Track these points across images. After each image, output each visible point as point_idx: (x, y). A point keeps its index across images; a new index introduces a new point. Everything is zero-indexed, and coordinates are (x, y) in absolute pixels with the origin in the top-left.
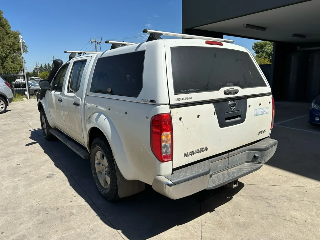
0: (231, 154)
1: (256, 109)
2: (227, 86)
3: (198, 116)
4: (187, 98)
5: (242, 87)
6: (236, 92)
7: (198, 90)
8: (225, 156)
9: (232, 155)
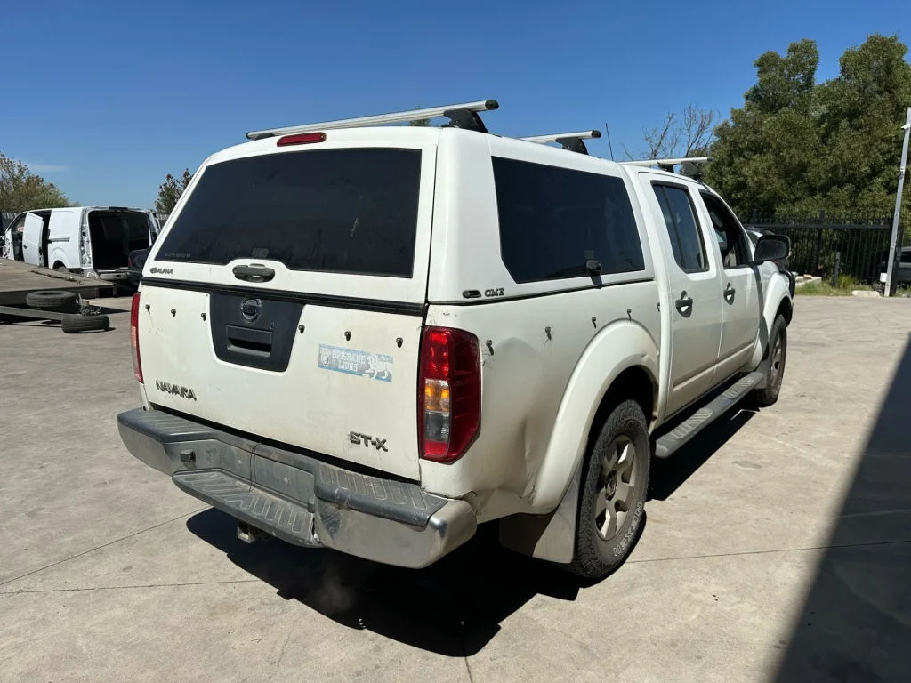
0: (263, 450)
1: (331, 348)
2: (249, 256)
3: (174, 313)
4: (165, 271)
5: (293, 265)
6: (269, 276)
7: (189, 256)
8: (248, 445)
9: (263, 454)
